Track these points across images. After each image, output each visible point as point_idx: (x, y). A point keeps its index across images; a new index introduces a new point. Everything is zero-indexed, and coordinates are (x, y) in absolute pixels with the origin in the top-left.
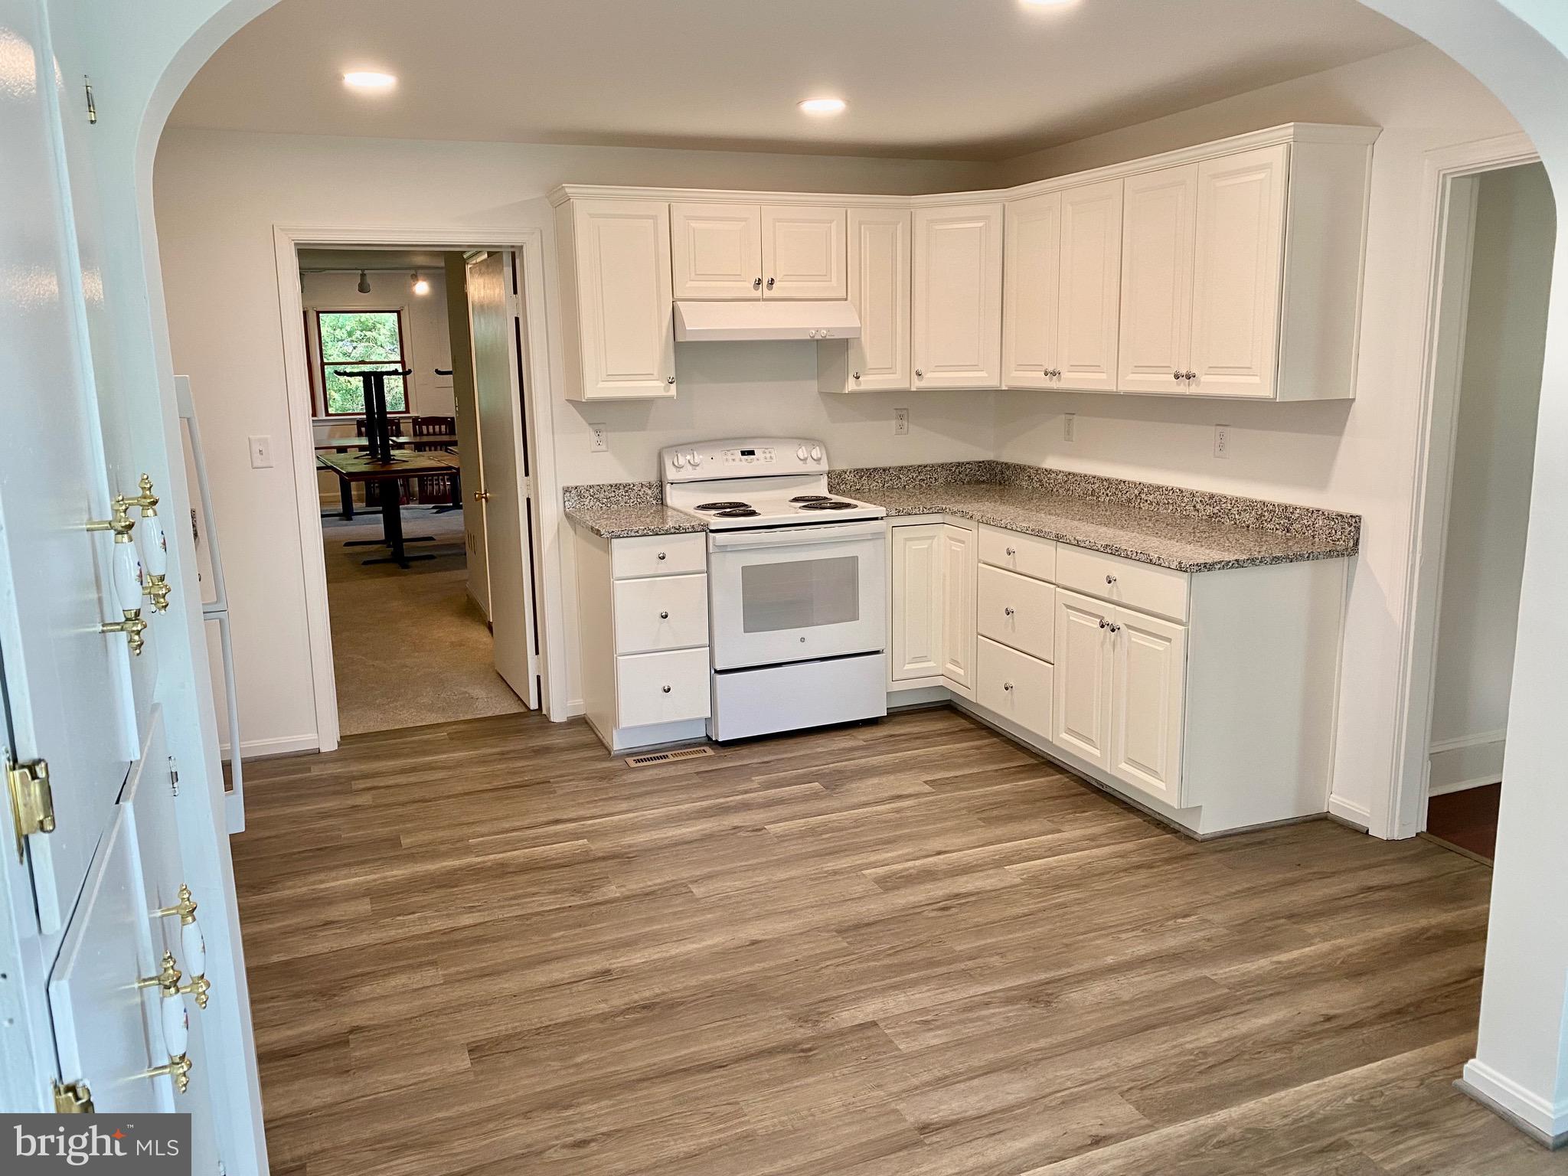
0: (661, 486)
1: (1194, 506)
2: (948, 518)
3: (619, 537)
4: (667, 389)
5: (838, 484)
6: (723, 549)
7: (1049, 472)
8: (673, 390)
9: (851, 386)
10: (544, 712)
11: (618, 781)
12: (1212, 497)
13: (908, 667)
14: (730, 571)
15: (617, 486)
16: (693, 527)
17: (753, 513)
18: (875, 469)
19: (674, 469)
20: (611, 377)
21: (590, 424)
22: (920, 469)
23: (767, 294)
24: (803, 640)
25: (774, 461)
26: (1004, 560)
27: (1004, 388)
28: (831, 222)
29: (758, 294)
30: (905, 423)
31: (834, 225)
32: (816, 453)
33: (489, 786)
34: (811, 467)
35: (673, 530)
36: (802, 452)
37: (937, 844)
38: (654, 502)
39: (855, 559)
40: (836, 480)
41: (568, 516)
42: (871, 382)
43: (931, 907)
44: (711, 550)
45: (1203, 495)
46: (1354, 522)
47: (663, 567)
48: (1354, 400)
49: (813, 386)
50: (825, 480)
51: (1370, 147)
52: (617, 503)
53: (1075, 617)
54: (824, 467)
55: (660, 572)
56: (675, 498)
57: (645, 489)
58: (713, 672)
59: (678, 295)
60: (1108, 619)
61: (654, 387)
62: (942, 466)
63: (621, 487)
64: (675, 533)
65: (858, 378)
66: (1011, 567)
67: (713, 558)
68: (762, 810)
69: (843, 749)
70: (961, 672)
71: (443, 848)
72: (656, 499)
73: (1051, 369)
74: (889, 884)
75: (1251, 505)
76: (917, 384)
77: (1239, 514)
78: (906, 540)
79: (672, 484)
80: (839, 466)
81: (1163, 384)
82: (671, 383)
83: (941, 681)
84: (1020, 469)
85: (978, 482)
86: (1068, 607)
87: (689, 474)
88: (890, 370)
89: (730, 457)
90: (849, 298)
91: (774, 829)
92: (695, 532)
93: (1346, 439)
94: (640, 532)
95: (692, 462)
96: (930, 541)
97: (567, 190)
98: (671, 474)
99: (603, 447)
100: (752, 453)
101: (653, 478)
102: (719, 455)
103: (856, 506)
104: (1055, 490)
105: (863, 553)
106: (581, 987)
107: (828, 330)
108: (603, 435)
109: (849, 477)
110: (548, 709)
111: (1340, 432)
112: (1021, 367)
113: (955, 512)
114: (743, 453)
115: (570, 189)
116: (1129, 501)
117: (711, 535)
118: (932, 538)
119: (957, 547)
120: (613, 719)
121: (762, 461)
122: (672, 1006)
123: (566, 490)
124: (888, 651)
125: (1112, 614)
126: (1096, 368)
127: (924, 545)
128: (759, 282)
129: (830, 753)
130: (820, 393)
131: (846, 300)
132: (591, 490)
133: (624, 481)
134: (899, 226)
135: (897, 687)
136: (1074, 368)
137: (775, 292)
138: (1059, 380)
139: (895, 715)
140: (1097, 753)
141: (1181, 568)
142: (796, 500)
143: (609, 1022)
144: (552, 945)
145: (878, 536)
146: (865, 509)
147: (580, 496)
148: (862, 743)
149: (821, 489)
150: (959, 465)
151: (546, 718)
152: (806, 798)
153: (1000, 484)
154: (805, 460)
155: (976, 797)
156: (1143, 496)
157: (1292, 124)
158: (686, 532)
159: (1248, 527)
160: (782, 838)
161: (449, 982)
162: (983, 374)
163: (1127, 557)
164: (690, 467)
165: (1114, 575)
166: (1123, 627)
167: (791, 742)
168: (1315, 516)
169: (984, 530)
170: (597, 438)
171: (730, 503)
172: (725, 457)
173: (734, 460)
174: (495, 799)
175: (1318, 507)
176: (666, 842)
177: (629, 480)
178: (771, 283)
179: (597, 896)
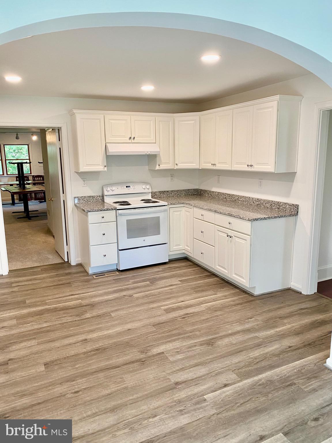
0: (103, 196)
1: (253, 202)
2: (185, 205)
3: (90, 212)
4: (104, 169)
5: (154, 196)
6: (121, 215)
7: (213, 192)
8: (106, 169)
9: (157, 168)
10: (69, 262)
11: (91, 282)
12: (258, 199)
13: (174, 247)
14: (123, 221)
16: (112, 209)
17: (130, 204)
18: (165, 191)
19: (107, 192)
20: (88, 165)
21: (82, 179)
22: (177, 191)
23: (133, 141)
24: (144, 240)
25: (136, 189)
26: (201, 217)
27: (200, 168)
29: (130, 141)
30: (173, 178)
31: (152, 122)
32: (148, 187)
33: (52, 285)
34: (146, 191)
36: (144, 187)
37: (182, 299)
38: (101, 201)
39: (159, 217)
41: (75, 205)
42: (163, 167)
43: (180, 318)
44: (117, 215)
45: (255, 199)
46: (297, 206)
47: (103, 220)
48: (296, 173)
49: (147, 167)
50: (150, 194)
51: (300, 102)
52: (90, 201)
53: (220, 234)
54: (150, 191)
55: (102, 222)
56: (107, 200)
57: (98, 197)
58: (118, 250)
59: (107, 141)
60: (229, 234)
61: (100, 168)
62: (183, 190)
63: (91, 197)
64: (106, 210)
65: (159, 165)
66: (203, 219)
67: (118, 217)
68: (132, 290)
69: (156, 272)
70: (189, 249)
71: (38, 303)
72: (101, 200)
73: (213, 163)
74: (168, 311)
75: (268, 202)
76: (176, 167)
77: (266, 204)
78: (174, 211)
79: (106, 196)
80: (155, 191)
81: (245, 168)
82: (105, 167)
83: (184, 251)
84: (205, 191)
85: (194, 195)
86: (218, 231)
87: (111, 193)
88: (168, 163)
89: (123, 188)
90: (157, 143)
91: (135, 295)
93: (294, 183)
94: (96, 210)
95: (112, 189)
96: (180, 212)
97: (74, 111)
98: (106, 193)
99: (86, 185)
100: (129, 187)
101: (100, 194)
102: (120, 187)
103: (159, 202)
104: (215, 197)
105: (161, 216)
106: (78, 344)
107: (151, 152)
108: (86, 182)
109: (158, 194)
110: (71, 261)
111: (293, 182)
112: (205, 162)
113: (187, 204)
114: (127, 187)
115: (75, 111)
116: (235, 200)
117: (117, 211)
118: (181, 211)
119: (188, 213)
120: (89, 264)
121: (132, 189)
122: (105, 349)
123: (75, 198)
124: (169, 243)
125: (230, 233)
126: (225, 163)
127: (178, 213)
128: (130, 138)
129: (152, 273)
130: (149, 170)
132: (82, 198)
134: (171, 122)
135: (171, 253)
136: (219, 163)
137: (135, 141)
138: (216, 166)
139: (171, 261)
140: (227, 272)
141: (249, 220)
142: (142, 200)
143: (86, 354)
144: (70, 332)
145: (165, 211)
146: (162, 203)
147: (79, 199)
148: (161, 270)
149: (149, 197)
150: (188, 190)
151: (70, 264)
152: (145, 286)
153: (200, 195)
154: (145, 189)
155: (193, 285)
156: (239, 199)
157: (279, 95)
158: (110, 210)
159: (268, 208)
160: (138, 298)
161: (39, 344)
162: (194, 164)
163: (234, 217)
164: (111, 191)
165: (231, 222)
166: (233, 236)
167: (141, 270)
168: (286, 205)
169: (195, 209)
170: (84, 183)
171: (123, 201)
172: (121, 188)
173: (124, 189)
174: (54, 288)
175: (287, 202)
176: (104, 300)
177: (93, 195)
178: (134, 138)
179: (83, 317)
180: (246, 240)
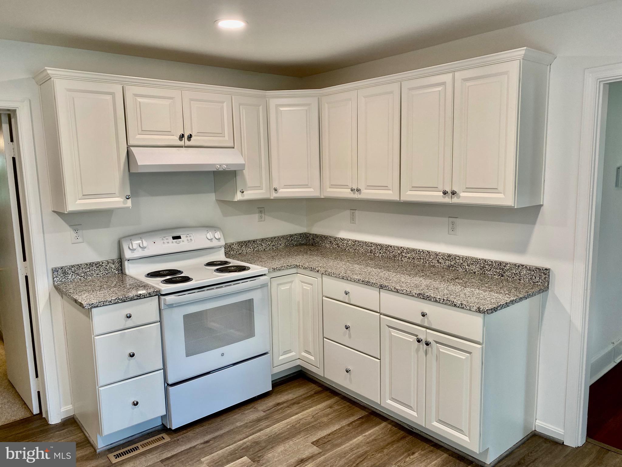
0: (121, 262)
1: (438, 261)
2: (300, 271)
3: (97, 307)
4: (124, 203)
5: (229, 251)
6: (171, 306)
7: (343, 240)
8: (129, 203)
9: (239, 197)
10: (44, 416)
12: (449, 256)
13: (281, 358)
14: (175, 319)
15: (91, 264)
16: (150, 294)
17: (186, 279)
18: (249, 241)
19: (130, 251)
20: (86, 196)
21: (70, 226)
22: (272, 239)
23: (188, 143)
24: (223, 355)
25: (193, 241)
26: (342, 297)
27: (322, 197)
28: (223, 102)
29: (182, 143)
30: (263, 215)
31: (225, 104)
32: (218, 235)
34: (215, 243)
35: (136, 298)
36: (210, 235)
38: (117, 272)
39: (252, 300)
40: (229, 249)
41: (55, 287)
42: (250, 195)
44: (163, 307)
45: (444, 255)
46: (545, 273)
47: (130, 323)
48: (543, 205)
49: (212, 197)
50: (223, 250)
51: (549, 66)
52: (92, 275)
53: (395, 333)
54: (222, 243)
55: (127, 326)
56: (131, 270)
57: (110, 264)
58: (166, 385)
59: (131, 142)
61: (116, 201)
62: (283, 237)
63: (94, 265)
64: (137, 299)
65: (243, 192)
66: (347, 301)
67: (164, 313)
70: (313, 358)
72: (118, 270)
73: (355, 187)
75: (476, 261)
76: (274, 195)
77: (468, 265)
78: (278, 285)
79: (129, 260)
80: (230, 241)
81: (436, 197)
82: (128, 199)
83: (298, 362)
84: (324, 238)
86: (389, 327)
87: (139, 253)
88: (259, 187)
89: (165, 241)
90: (235, 147)
92: (151, 296)
93: (538, 228)
94: (113, 302)
95: (141, 246)
96: (290, 284)
97: (49, 72)
98: (128, 254)
99: (80, 240)
100: (179, 237)
101: (114, 256)
102: (158, 240)
103: (248, 268)
104: (347, 249)
105: (256, 296)
107: (227, 165)
108: (80, 232)
109: (235, 247)
110: (47, 412)
111: (534, 223)
112: (333, 186)
113: (306, 268)
114: (174, 238)
115: (50, 71)
117: (162, 297)
118: (291, 282)
119: (307, 287)
120: (96, 416)
121: (186, 242)
123: (55, 270)
124: (270, 352)
126: (385, 187)
127: (287, 287)
128: (182, 137)
130: (216, 200)
131: (233, 148)
132: (73, 269)
133: (95, 261)
134: (261, 108)
135: (276, 370)
136: (369, 187)
137: (192, 142)
138: (360, 194)
139: (276, 387)
140: (415, 414)
141: (479, 311)
142: (210, 264)
145: (263, 286)
146: (255, 269)
147: (65, 273)
149: (221, 256)
150: (291, 236)
151: (45, 421)
154: (211, 240)
156: (404, 254)
157: (525, 48)
158: (145, 298)
162: (312, 190)
163: (436, 301)
164: (140, 249)
165: (426, 311)
166: (433, 343)
168: (520, 268)
169: (326, 279)
170: (76, 235)
171: (171, 271)
172: (162, 242)
173: (168, 243)
175: (523, 263)
177: (99, 260)
178: (190, 137)
180: (470, 353)
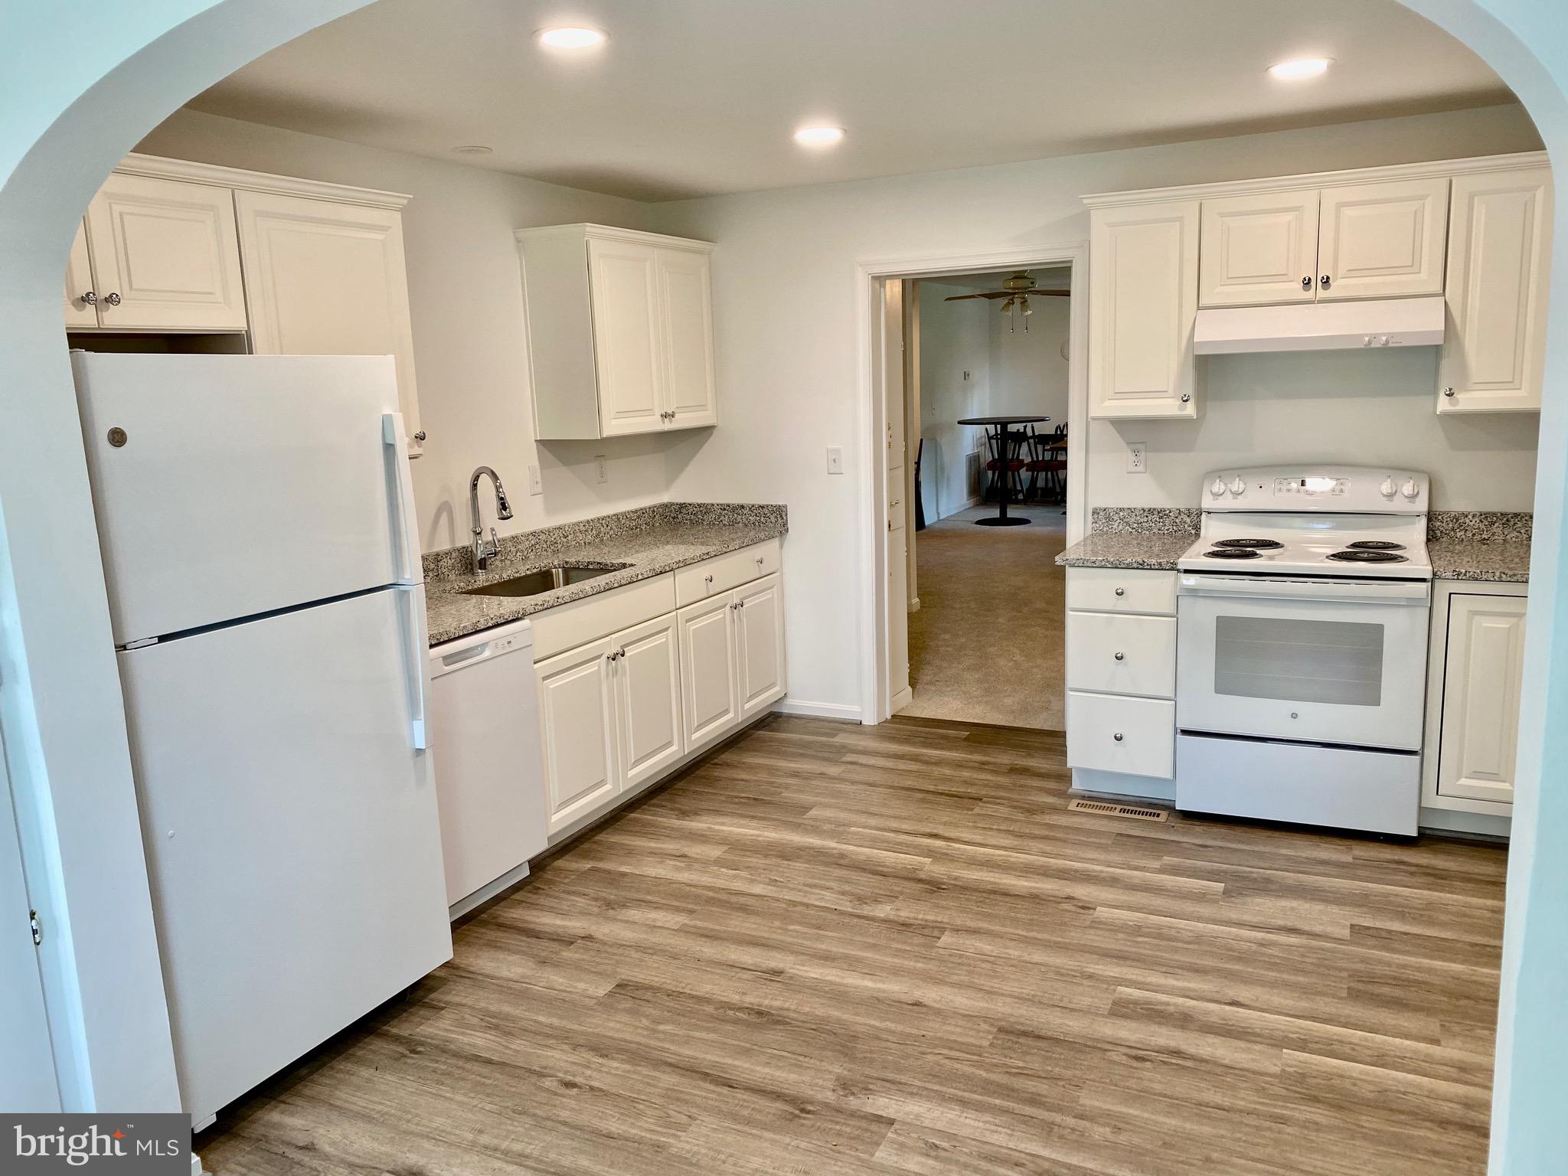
0: (1199, 515)
3: (1073, 565)
4: (1181, 408)
6: (1193, 594)
8: (1191, 409)
9: (1445, 405)
15: (1151, 511)
16: (1160, 564)
19: (1211, 498)
21: (1128, 443)
23: (1322, 294)
24: (1293, 715)
29: (1306, 295)
31: (1428, 201)
32: (1407, 488)
33: (932, 788)
34: (1398, 505)
35: (1135, 565)
36: (1386, 487)
37: (1243, 993)
38: (1193, 532)
39: (1380, 628)
42: (1471, 401)
43: (1128, 1051)
44: (1180, 592)
47: (1122, 604)
50: (1420, 523)
52: (1149, 529)
54: (1423, 506)
55: (1119, 608)
58: (1177, 730)
59: (1203, 302)
61: (1168, 407)
63: (1155, 513)
64: (1137, 568)
65: (1451, 396)
67: (1183, 602)
68: (1127, 892)
72: (1196, 528)
78: (1472, 613)
79: (1209, 513)
80: (1450, 507)
82: (1187, 401)
89: (1284, 487)
91: (1102, 912)
92: (1162, 569)
94: (1097, 565)
95: (1232, 490)
96: (1514, 620)
97: (1087, 201)
99: (1141, 468)
102: (1270, 484)
103: (1405, 561)
105: (1388, 621)
106: (747, 975)
107: (1392, 335)
108: (1141, 456)
115: (1090, 200)
117: (1185, 575)
122: (778, 1022)
123: (1095, 512)
124: (1428, 755)
127: (1504, 624)
128: (1309, 281)
129: (1288, 858)
131: (1442, 295)
132: (1121, 514)
133: (1159, 506)
135: (1440, 804)
137: (1330, 293)
143: (722, 1010)
144: (781, 934)
146: (1413, 565)
147: (1109, 518)
154: (1389, 495)
158: (1151, 569)
160: (1113, 928)
164: (1232, 497)
170: (1134, 458)
171: (1258, 541)
174: (923, 800)
176: (989, 887)
177: (1167, 506)
178: (1326, 282)
179: (867, 910)
